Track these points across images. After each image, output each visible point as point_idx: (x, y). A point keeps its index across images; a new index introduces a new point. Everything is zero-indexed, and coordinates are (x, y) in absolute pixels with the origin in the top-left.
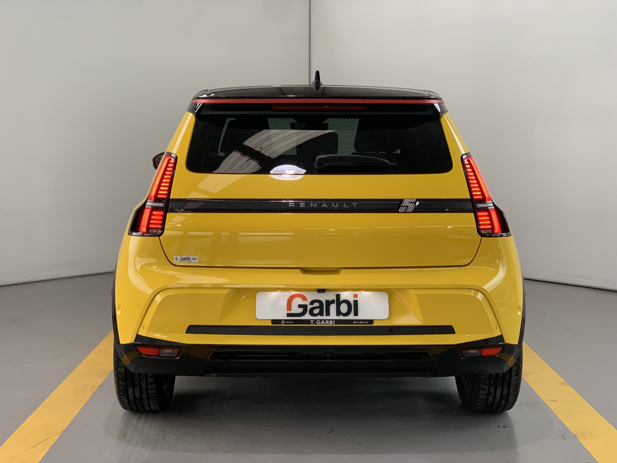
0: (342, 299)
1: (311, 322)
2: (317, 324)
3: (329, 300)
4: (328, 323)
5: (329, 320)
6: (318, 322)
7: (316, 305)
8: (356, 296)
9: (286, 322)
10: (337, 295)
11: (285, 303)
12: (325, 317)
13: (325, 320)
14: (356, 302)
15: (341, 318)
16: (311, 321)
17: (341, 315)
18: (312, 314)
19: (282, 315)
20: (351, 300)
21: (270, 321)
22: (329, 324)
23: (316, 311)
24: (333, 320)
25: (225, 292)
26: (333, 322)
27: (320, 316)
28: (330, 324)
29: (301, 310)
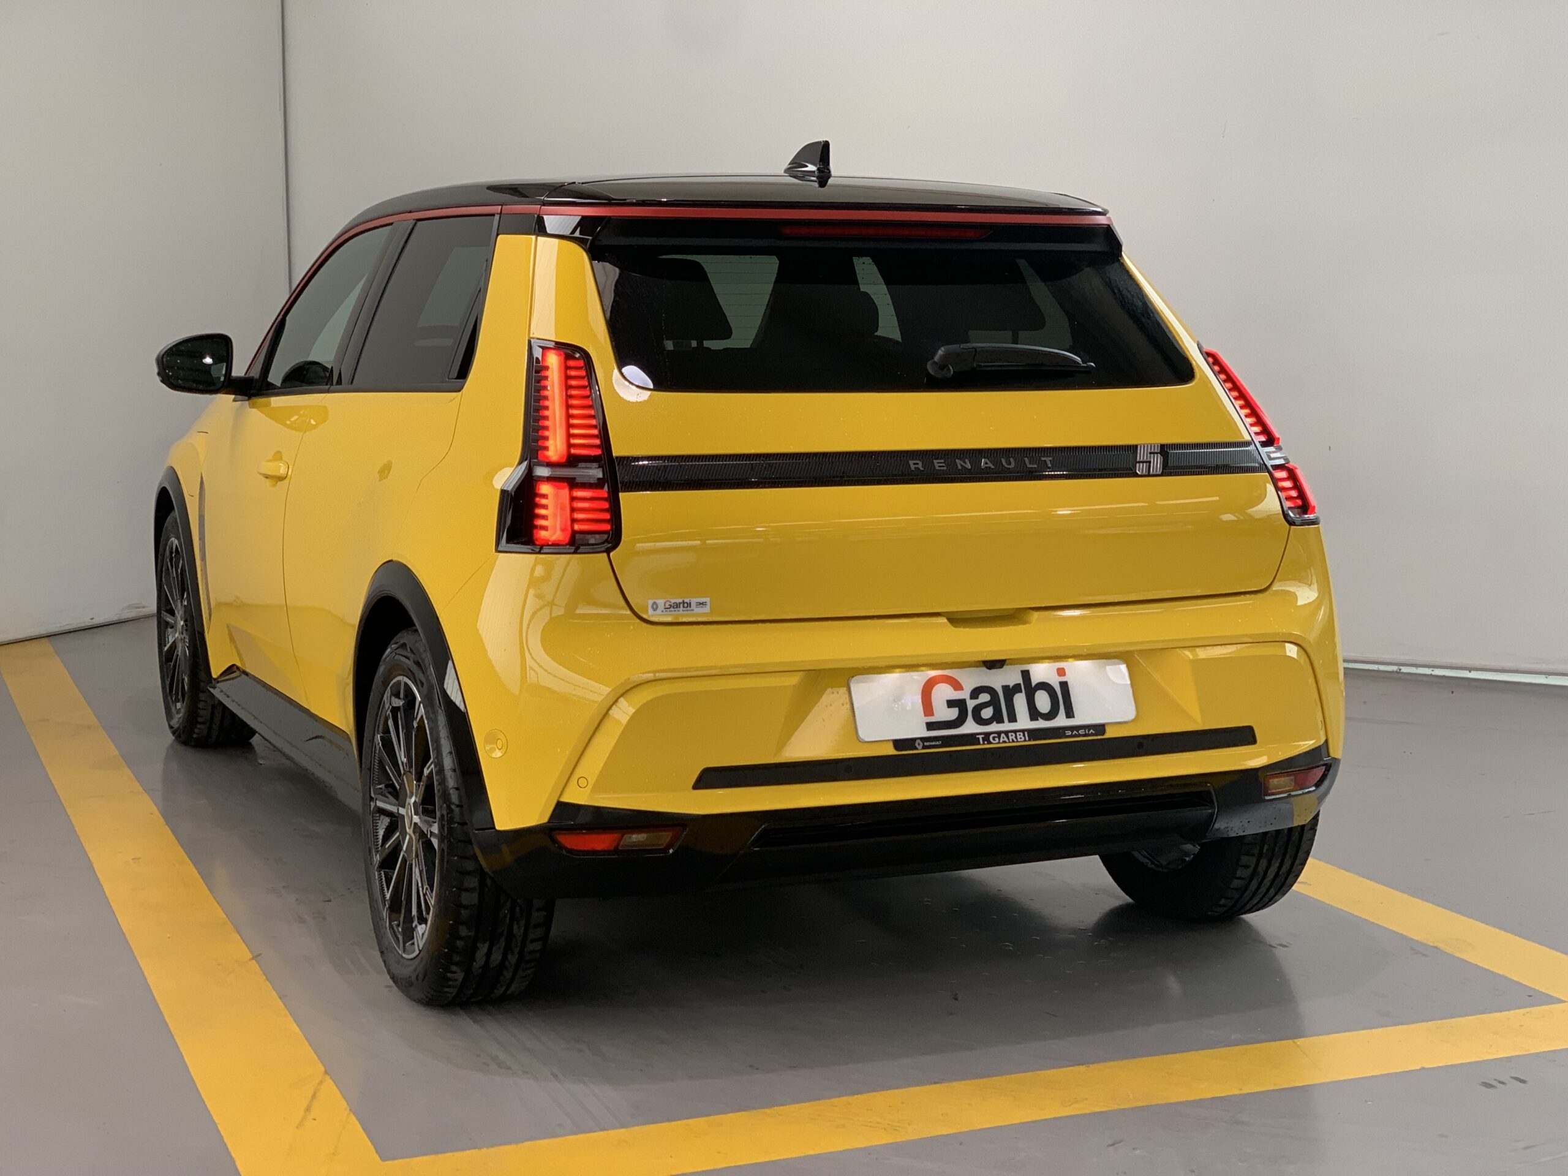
0: (1034, 682)
1: (979, 738)
2: (991, 743)
3: (1009, 686)
4: (1015, 740)
5: (1015, 732)
6: (994, 738)
7: (985, 698)
8: (1061, 672)
9: (926, 744)
10: (1022, 672)
11: (918, 699)
12: (1006, 726)
13: (1006, 733)
14: (1064, 685)
15: (1041, 724)
16: (977, 736)
17: (1039, 718)
18: (979, 721)
19: (916, 729)
20: (1055, 681)
21: (891, 745)
22: (1017, 741)
23: (987, 713)
24: (1023, 731)
25: (793, 680)
26: (1024, 735)
27: (998, 722)
28: (1019, 740)
29: (952, 714)
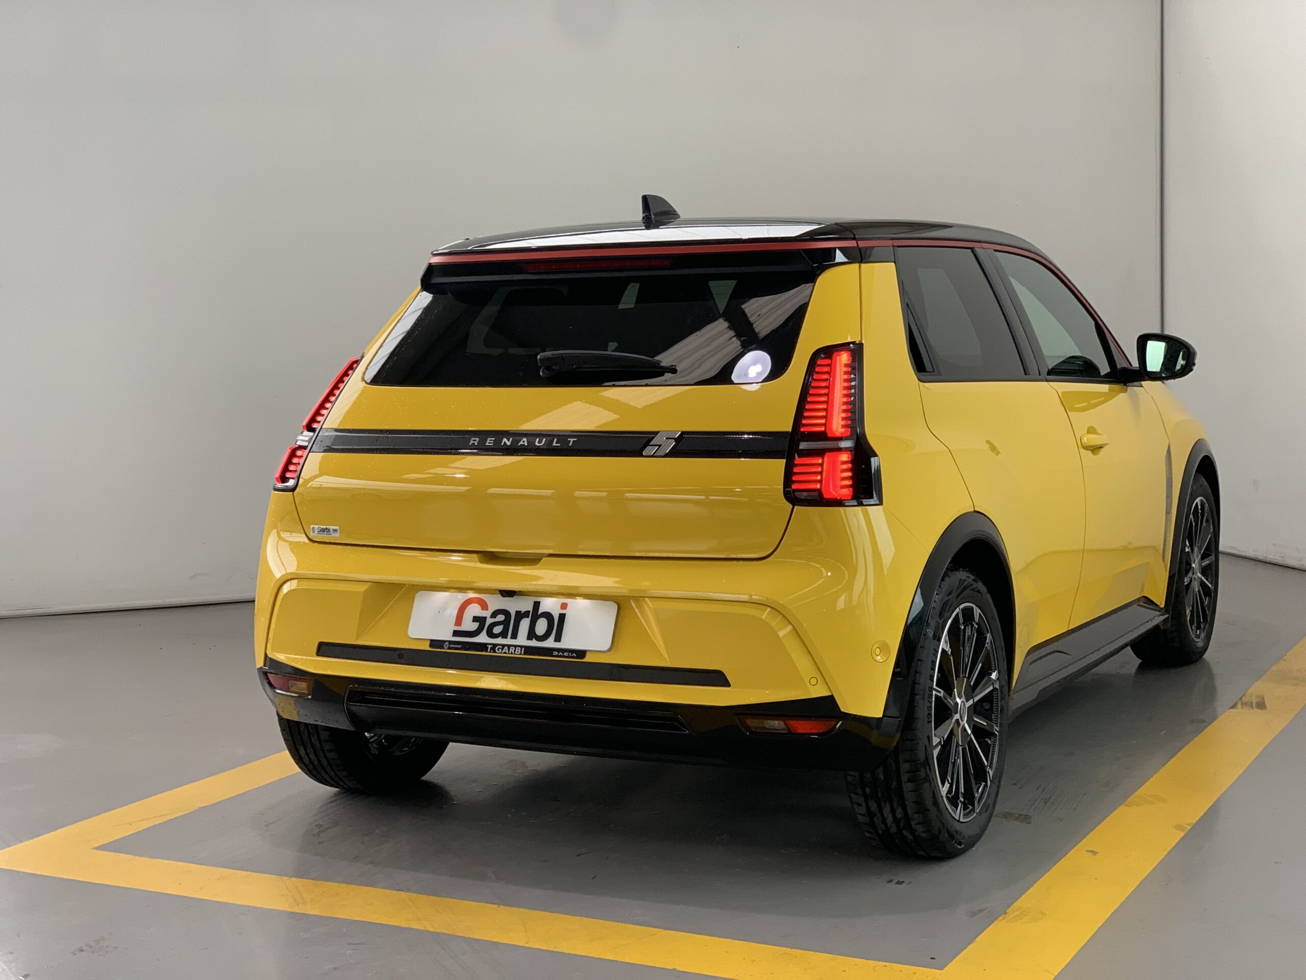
0: (541, 611)
1: (488, 647)
2: (495, 652)
3: (521, 611)
4: (513, 652)
5: (515, 646)
6: (498, 650)
7: (501, 618)
8: (564, 606)
9: (451, 646)
10: (535, 602)
11: (455, 612)
12: (508, 641)
13: (509, 646)
14: (562, 617)
15: (534, 643)
16: (488, 646)
17: (534, 639)
18: (490, 634)
19: (446, 635)
20: (556, 613)
21: (428, 643)
22: (515, 654)
23: (498, 630)
24: (521, 647)
25: (363, 588)
26: (521, 650)
27: (503, 637)
28: (516, 653)
29: (474, 626)
